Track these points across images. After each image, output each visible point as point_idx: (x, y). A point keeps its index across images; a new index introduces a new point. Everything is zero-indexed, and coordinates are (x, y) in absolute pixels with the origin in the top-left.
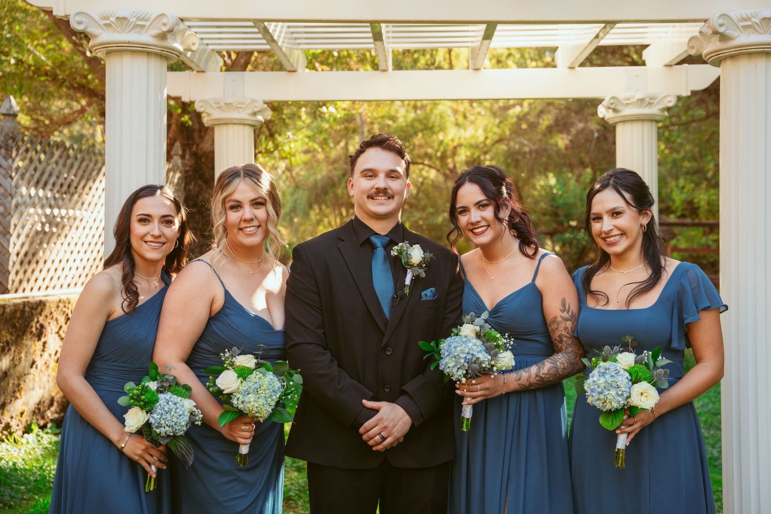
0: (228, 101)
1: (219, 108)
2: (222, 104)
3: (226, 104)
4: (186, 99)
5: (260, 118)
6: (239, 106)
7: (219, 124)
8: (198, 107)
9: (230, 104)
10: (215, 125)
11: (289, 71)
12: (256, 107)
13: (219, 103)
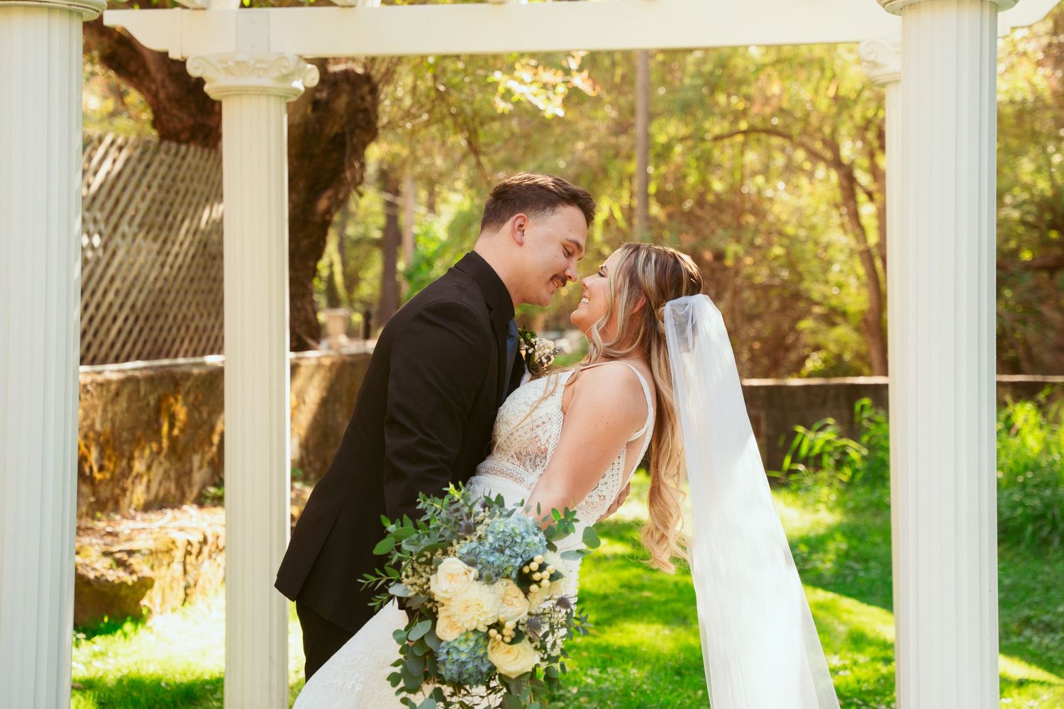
0: (241, 57)
1: (227, 70)
2: (231, 63)
3: (238, 63)
4: (174, 55)
5: (299, 85)
6: (259, 65)
7: (227, 96)
8: (193, 70)
9: (244, 62)
10: (223, 96)
11: (343, 6)
12: (285, 67)
13: (226, 62)
